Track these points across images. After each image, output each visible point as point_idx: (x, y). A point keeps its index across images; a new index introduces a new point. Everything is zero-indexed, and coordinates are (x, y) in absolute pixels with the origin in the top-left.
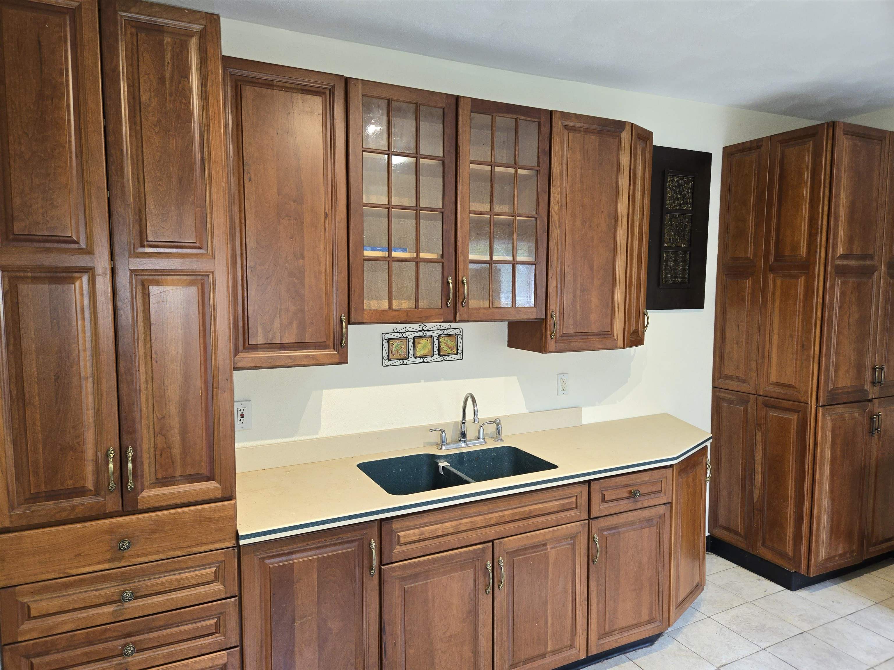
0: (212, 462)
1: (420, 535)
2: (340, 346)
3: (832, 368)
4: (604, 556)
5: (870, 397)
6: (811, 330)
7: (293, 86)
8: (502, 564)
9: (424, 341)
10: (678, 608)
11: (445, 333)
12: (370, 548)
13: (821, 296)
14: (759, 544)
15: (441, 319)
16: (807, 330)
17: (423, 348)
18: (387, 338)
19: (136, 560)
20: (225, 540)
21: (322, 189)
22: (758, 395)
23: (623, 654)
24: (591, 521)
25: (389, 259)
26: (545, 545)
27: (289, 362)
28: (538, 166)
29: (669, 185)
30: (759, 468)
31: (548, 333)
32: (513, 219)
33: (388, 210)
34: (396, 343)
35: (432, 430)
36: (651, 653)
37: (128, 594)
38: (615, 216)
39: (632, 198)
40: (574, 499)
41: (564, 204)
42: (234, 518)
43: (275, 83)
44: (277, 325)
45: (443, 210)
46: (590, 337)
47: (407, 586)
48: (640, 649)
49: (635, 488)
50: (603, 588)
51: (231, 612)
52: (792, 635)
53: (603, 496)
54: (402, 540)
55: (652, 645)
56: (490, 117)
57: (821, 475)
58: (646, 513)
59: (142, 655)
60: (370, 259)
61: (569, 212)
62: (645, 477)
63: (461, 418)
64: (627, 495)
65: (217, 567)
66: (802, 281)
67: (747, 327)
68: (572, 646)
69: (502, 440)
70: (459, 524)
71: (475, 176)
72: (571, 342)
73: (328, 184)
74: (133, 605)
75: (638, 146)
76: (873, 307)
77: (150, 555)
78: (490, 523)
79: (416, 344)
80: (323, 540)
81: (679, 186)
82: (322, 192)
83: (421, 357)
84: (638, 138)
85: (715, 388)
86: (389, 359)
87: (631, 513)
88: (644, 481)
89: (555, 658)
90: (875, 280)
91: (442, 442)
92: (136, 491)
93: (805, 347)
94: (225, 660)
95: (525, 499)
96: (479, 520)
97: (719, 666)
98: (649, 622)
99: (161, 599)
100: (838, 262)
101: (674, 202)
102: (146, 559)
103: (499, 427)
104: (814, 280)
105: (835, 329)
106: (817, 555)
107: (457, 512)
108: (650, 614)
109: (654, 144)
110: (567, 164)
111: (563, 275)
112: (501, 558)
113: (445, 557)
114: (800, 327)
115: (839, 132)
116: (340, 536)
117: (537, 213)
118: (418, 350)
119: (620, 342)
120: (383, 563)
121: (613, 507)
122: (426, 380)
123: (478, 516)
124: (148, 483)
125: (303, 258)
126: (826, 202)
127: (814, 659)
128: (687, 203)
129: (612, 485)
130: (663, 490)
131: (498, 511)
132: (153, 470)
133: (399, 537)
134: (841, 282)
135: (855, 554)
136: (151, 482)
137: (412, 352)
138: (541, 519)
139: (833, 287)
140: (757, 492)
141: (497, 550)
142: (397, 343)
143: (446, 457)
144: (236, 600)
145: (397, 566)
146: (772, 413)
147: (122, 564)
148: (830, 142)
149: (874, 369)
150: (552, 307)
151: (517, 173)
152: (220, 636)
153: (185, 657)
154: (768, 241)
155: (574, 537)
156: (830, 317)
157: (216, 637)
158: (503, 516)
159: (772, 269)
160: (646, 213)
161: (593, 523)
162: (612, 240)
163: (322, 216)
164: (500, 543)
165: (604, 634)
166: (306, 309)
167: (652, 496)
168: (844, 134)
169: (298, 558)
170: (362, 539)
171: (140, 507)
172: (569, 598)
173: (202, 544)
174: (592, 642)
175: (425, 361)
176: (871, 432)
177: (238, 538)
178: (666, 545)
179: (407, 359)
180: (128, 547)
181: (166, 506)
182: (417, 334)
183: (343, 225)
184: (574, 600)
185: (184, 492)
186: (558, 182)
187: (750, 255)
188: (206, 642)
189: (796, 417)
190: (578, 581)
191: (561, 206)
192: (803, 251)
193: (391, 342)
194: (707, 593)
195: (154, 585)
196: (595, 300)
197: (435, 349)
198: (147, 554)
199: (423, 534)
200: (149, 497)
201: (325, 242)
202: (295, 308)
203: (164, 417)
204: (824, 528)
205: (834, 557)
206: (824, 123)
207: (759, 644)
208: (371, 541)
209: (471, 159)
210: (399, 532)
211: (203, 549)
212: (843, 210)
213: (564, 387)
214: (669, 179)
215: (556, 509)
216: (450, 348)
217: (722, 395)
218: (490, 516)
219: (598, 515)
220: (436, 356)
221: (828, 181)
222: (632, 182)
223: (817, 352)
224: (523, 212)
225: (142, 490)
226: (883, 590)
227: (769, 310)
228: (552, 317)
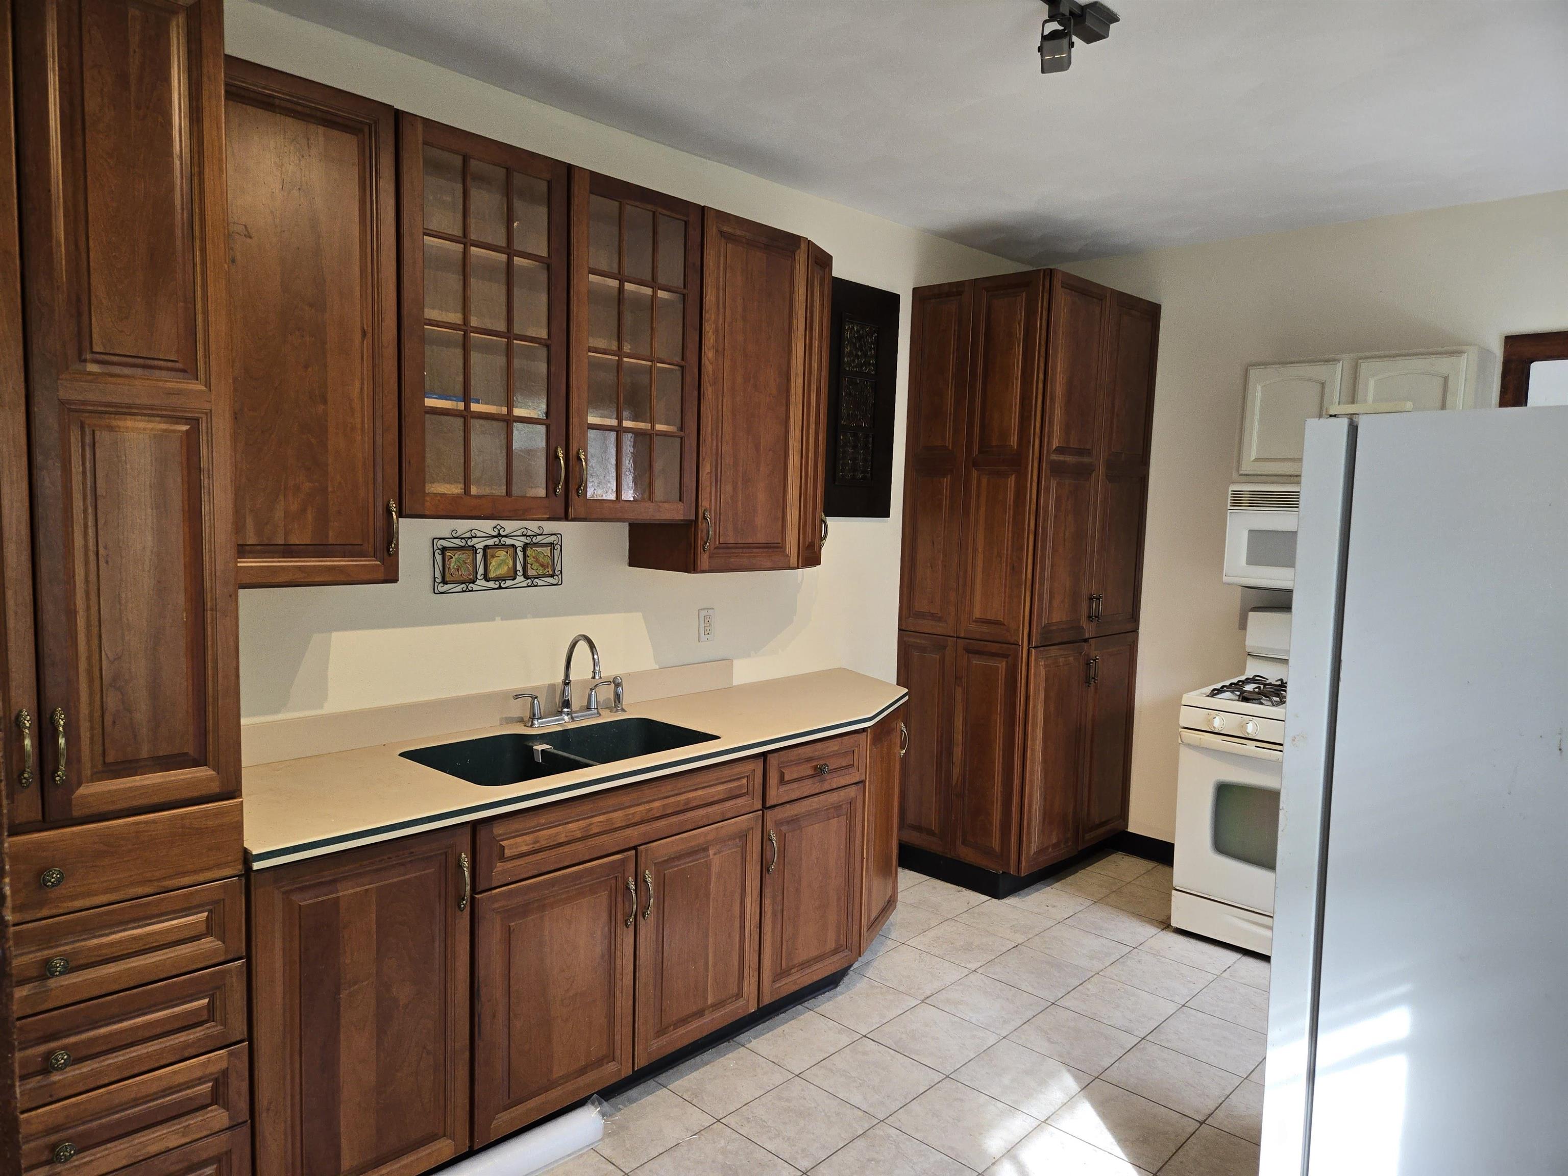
0: (202, 733)
1: (535, 843)
2: (386, 553)
3: (1046, 596)
4: (782, 862)
5: (1087, 636)
6: (1023, 545)
7: (308, 111)
8: (649, 880)
9: (502, 554)
10: (871, 930)
11: (534, 540)
12: (460, 866)
13: (1035, 501)
14: (959, 843)
15: (545, 514)
16: (1018, 548)
17: (500, 565)
18: (440, 547)
19: (70, 904)
20: (226, 864)
21: (358, 288)
22: (958, 637)
23: (800, 1004)
24: (765, 811)
25: (465, 413)
26: (705, 849)
27: (300, 577)
28: (685, 287)
29: (848, 335)
30: (959, 737)
31: (700, 543)
32: (651, 366)
33: (464, 335)
34: (456, 556)
35: (517, 697)
36: (837, 997)
37: (59, 963)
38: (788, 372)
39: (808, 348)
40: (745, 781)
41: (720, 349)
42: (239, 827)
43: (277, 102)
44: (279, 514)
45: (549, 342)
46: (754, 550)
47: (513, 924)
48: (821, 994)
49: (822, 762)
50: (780, 908)
51: (235, 984)
52: (1005, 950)
53: (782, 775)
54: (508, 853)
55: (836, 987)
56: (617, 204)
57: (1034, 740)
58: (834, 797)
59: (78, 1069)
60: (434, 411)
61: (727, 364)
62: (834, 746)
63: (561, 677)
64: (811, 772)
65: (210, 911)
66: (1012, 481)
67: (944, 544)
68: (739, 995)
69: (623, 710)
70: (590, 824)
71: (595, 295)
72: (730, 557)
73: (366, 283)
74: (63, 983)
75: (816, 275)
76: (1091, 518)
77: (96, 895)
78: (633, 821)
79: (488, 557)
80: (385, 857)
81: (860, 338)
82: (358, 294)
83: (496, 579)
84: (816, 263)
85: (902, 631)
86: (444, 582)
87: (816, 799)
88: (832, 752)
89: (718, 1014)
90: (1092, 484)
91: (534, 715)
92: (70, 787)
93: (1015, 570)
94: (224, 1065)
95: (681, 783)
96: (618, 817)
97: (923, 998)
98: (835, 952)
99: (113, 970)
100: (1054, 457)
101: (854, 361)
102: (87, 902)
103: (620, 689)
104: (1027, 481)
105: (1049, 544)
106: (1029, 847)
107: (587, 807)
108: (837, 940)
109: (835, 274)
110: (725, 290)
111: (719, 456)
112: (647, 872)
113: (570, 874)
114: (1010, 543)
115: (1057, 284)
116: (412, 850)
117: (683, 359)
118: (491, 568)
119: (793, 560)
120: (478, 890)
121: (795, 791)
122: (505, 618)
123: (615, 811)
124: (89, 773)
125: (325, 401)
126: (1041, 376)
127: (1033, 973)
128: (869, 364)
129: (793, 759)
130: (856, 764)
131: (644, 803)
132: (98, 749)
133: (503, 848)
134: (1057, 484)
135: (1070, 843)
136: (95, 770)
137: (481, 571)
138: (701, 812)
139: (1047, 489)
140: (956, 771)
141: (642, 860)
142: (458, 555)
143: (543, 738)
144: (242, 966)
145: (501, 894)
146: (976, 661)
147: (45, 912)
148: (1046, 295)
149: (1091, 599)
150: (704, 503)
151: (657, 295)
152: (214, 1026)
153: (157, 1065)
154: (971, 425)
155: (743, 836)
156: (1045, 529)
157: (208, 1028)
158: (651, 809)
159: (975, 464)
160: (825, 374)
161: (769, 814)
162: (784, 408)
163: (358, 336)
164: (647, 850)
165: (780, 974)
166: (330, 489)
167: (842, 772)
168: (1062, 287)
169: (347, 891)
170: (446, 853)
171: (76, 813)
172: (737, 924)
173: (185, 874)
174: (764, 987)
175: (503, 586)
176: (1087, 682)
177: (247, 858)
178: (858, 842)
179: (473, 582)
180: (59, 881)
181: (121, 810)
182: (490, 542)
183: (390, 351)
184: (742, 927)
185: (154, 785)
186: (713, 316)
187: (949, 443)
188: (192, 1037)
189: (1004, 663)
190: (748, 900)
191: (717, 351)
192: (1014, 440)
193: (448, 554)
194: (898, 915)
195: (100, 947)
196: (761, 497)
197: (519, 567)
198: (89, 894)
199: (538, 842)
200: (92, 795)
201: (362, 379)
202: (311, 485)
203: (120, 658)
204: (1036, 810)
205: (1047, 848)
206: (1040, 270)
207: (968, 966)
208: (461, 855)
209: (591, 266)
210: (502, 840)
211: (186, 880)
212: (1059, 387)
213: (708, 628)
214: (847, 327)
215: (721, 797)
216: (542, 565)
217: (912, 640)
218: (632, 810)
219: (776, 803)
220: (520, 578)
221: (1043, 349)
222: (809, 327)
223: (1029, 576)
224: (663, 355)
225: (79, 784)
226: (1101, 886)
227: (972, 518)
228: (705, 518)
